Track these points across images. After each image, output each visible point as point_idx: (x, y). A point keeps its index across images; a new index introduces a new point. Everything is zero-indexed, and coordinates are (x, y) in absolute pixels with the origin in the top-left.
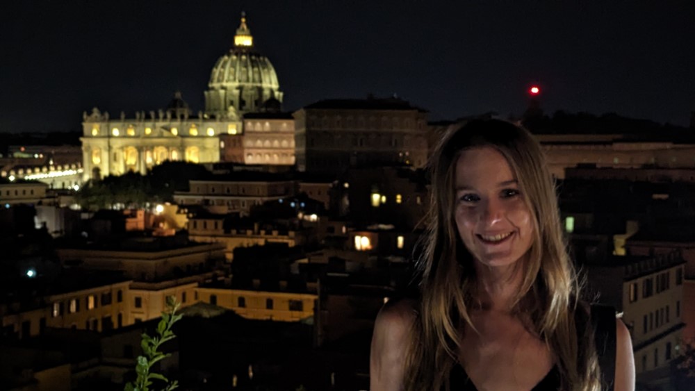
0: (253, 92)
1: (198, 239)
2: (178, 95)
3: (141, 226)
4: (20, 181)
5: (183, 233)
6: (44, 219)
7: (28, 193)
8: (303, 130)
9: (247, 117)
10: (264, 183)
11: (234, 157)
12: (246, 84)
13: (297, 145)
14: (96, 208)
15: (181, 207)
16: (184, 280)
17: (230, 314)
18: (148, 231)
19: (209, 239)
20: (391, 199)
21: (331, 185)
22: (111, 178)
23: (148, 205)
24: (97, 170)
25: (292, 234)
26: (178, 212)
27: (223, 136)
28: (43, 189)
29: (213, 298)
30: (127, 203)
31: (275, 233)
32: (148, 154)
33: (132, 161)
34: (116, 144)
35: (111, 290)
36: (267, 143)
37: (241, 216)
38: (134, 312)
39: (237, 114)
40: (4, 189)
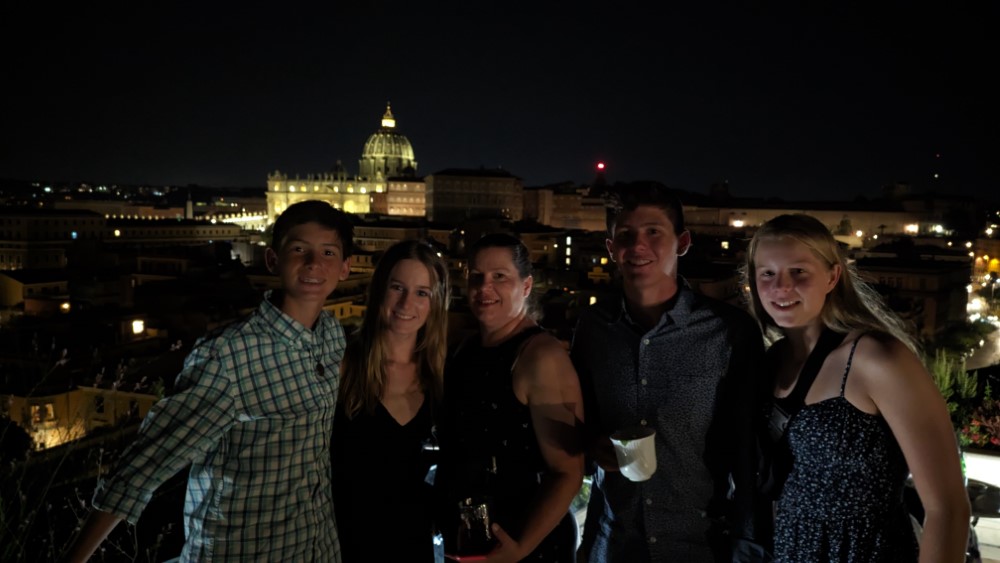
0: (395, 162)
2: (339, 162)
4: (219, 224)
6: (238, 252)
8: (431, 191)
9: (390, 179)
10: (402, 229)
11: (381, 209)
12: (390, 156)
13: (427, 201)
16: (340, 299)
19: (361, 270)
21: (451, 232)
27: (373, 194)
28: (237, 230)
36: (405, 200)
39: (383, 177)
40: (208, 229)
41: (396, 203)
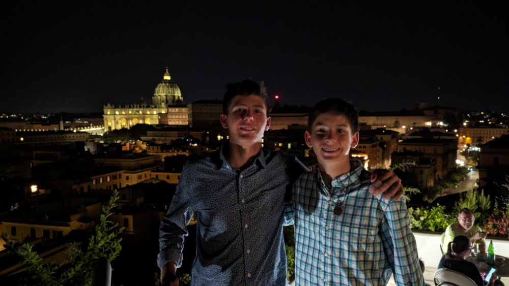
0: (171, 97)
1: (151, 154)
2: (142, 98)
3: (128, 149)
4: (78, 132)
5: (144, 151)
6: (88, 147)
7: (82, 137)
8: (191, 112)
9: (169, 107)
10: (176, 132)
11: (164, 122)
12: (168, 94)
13: (189, 117)
14: (110, 142)
15: (144, 141)
16: (145, 169)
17: (163, 182)
18: (131, 151)
19: (155, 154)
20: (225, 137)
21: (202, 133)
22: (116, 131)
23: (131, 141)
24: (110, 128)
25: (187, 151)
26: (143, 144)
27: (160, 114)
28: (88, 135)
29: (157, 176)
30: (122, 141)
31: (181, 151)
32: (131, 121)
33: (124, 124)
34: (118, 117)
35: (116, 174)
36: (177, 117)
37: (167, 144)
38: (126, 182)
39: (165, 105)
40: (72, 135)
41: (172, 118)
